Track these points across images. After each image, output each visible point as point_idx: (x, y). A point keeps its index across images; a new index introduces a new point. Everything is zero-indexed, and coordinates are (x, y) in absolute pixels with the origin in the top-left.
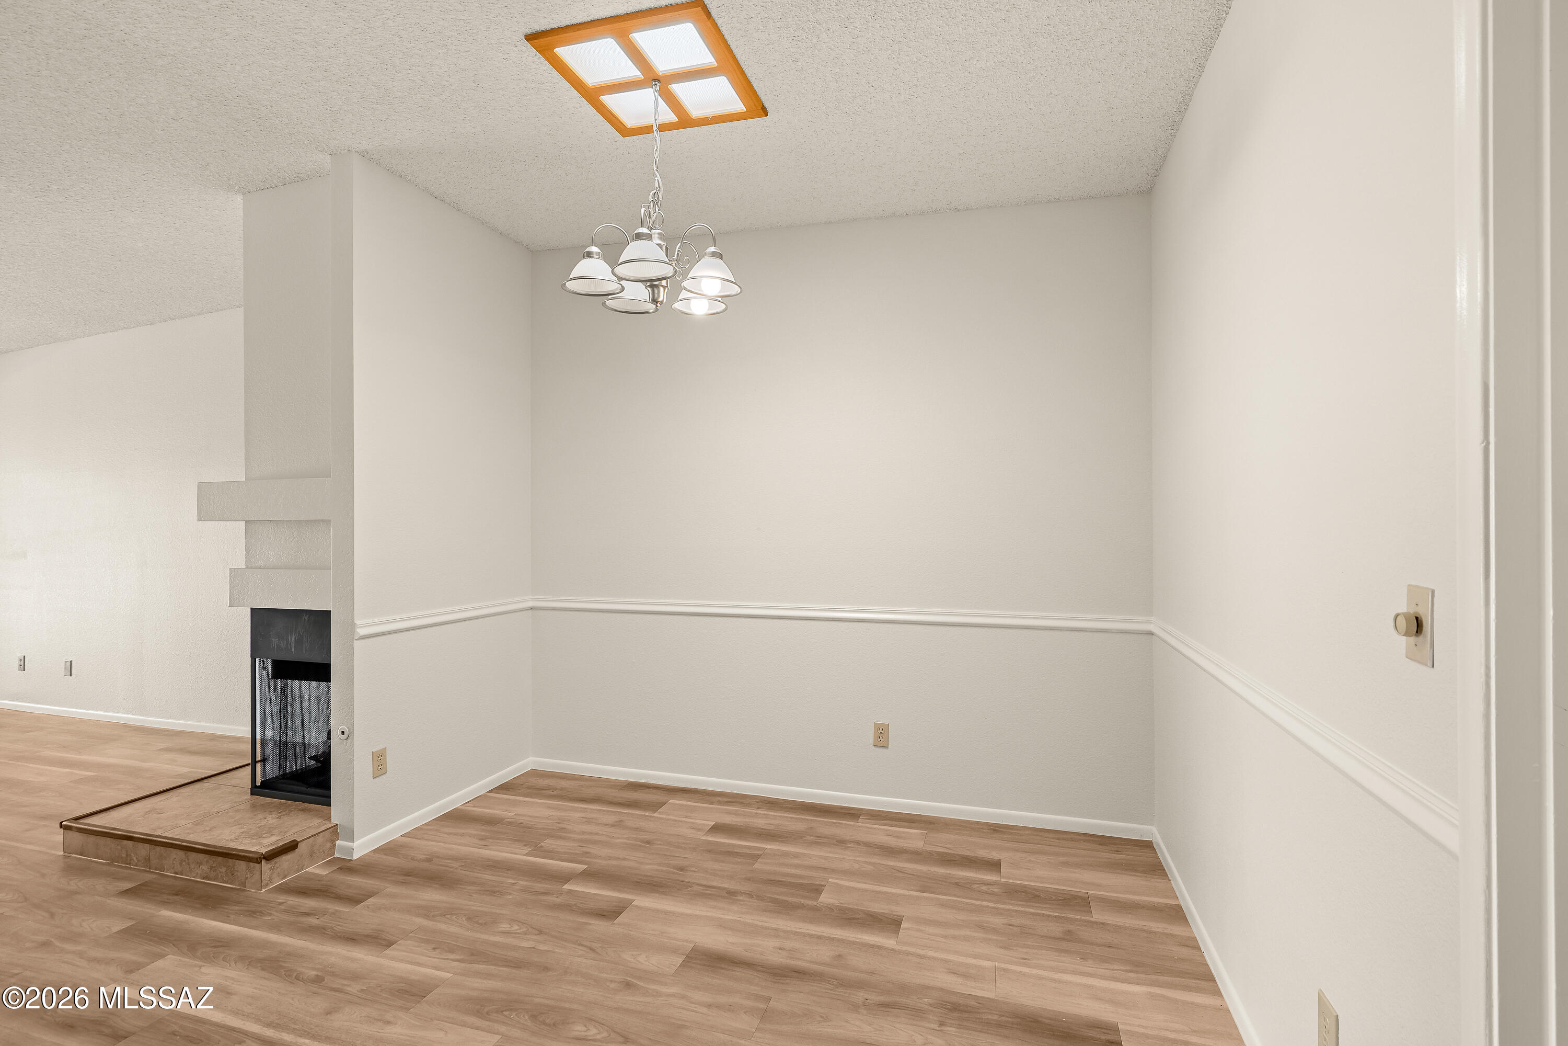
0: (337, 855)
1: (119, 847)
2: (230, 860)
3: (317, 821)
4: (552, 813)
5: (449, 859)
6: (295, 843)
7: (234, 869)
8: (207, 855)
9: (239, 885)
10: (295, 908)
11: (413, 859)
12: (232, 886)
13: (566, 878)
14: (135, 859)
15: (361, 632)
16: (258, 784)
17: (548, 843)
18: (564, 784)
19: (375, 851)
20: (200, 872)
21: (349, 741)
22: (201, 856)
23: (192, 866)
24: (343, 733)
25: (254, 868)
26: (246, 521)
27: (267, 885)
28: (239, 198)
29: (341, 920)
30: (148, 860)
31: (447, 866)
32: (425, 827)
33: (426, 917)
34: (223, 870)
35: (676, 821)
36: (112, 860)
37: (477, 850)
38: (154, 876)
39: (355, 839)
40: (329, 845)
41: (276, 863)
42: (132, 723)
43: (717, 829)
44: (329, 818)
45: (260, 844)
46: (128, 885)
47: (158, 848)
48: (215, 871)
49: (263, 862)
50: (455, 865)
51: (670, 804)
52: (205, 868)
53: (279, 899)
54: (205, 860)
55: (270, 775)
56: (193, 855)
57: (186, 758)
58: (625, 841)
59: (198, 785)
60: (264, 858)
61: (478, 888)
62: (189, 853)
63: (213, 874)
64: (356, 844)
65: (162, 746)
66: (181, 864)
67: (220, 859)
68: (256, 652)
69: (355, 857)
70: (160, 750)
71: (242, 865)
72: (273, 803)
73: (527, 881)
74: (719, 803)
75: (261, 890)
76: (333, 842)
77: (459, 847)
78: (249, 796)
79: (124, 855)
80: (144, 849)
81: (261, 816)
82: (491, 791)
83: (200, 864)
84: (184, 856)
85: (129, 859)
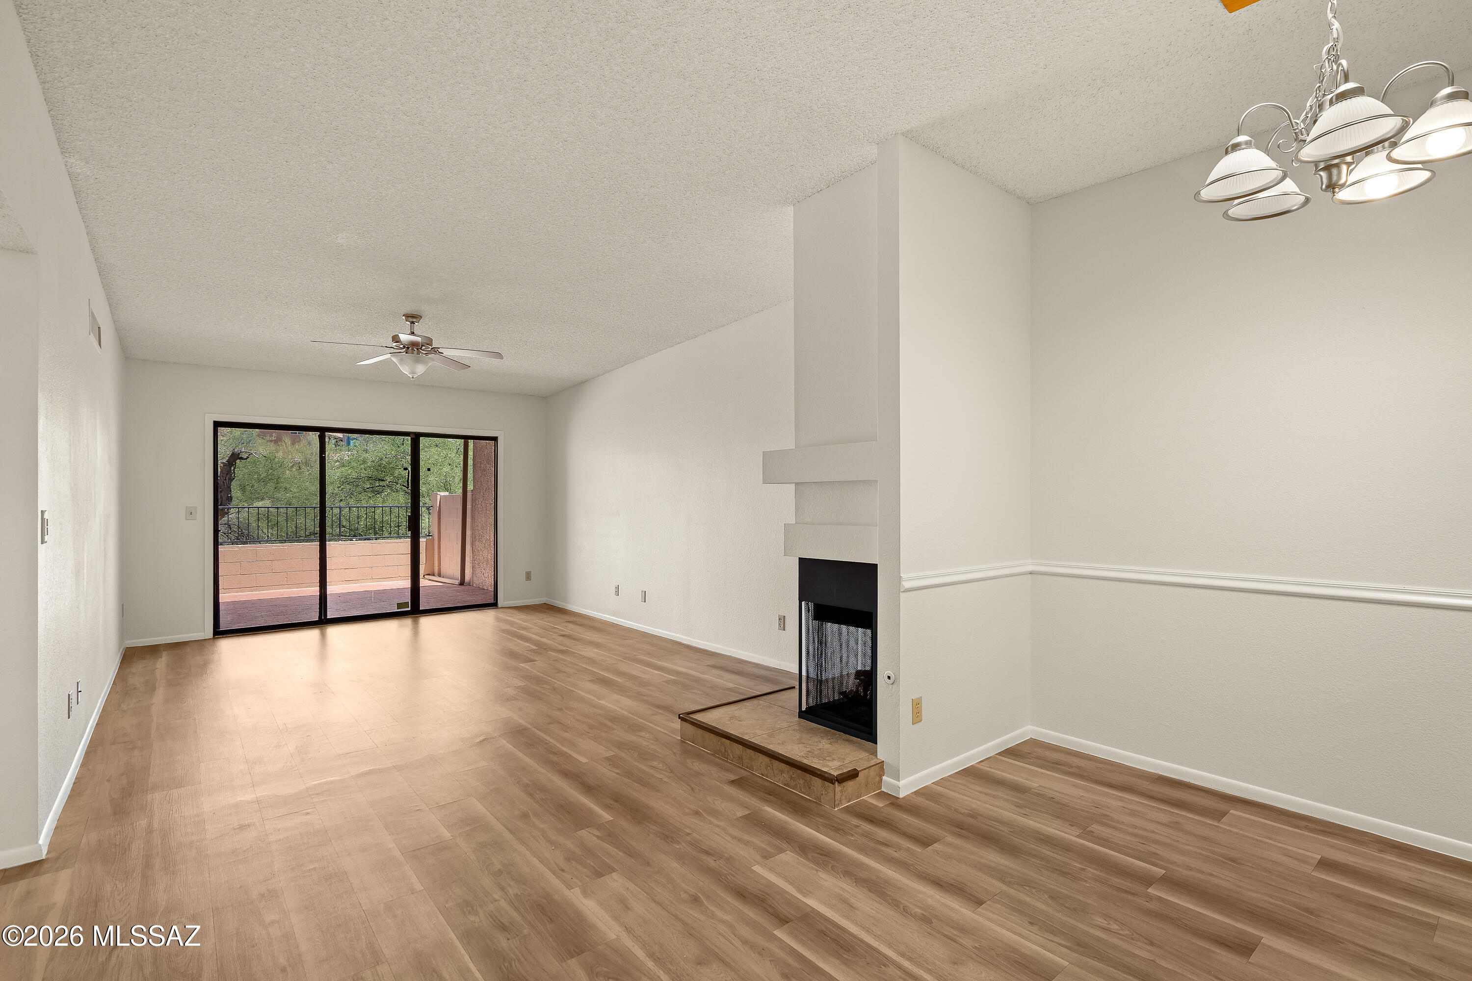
0: (883, 789)
1: (720, 743)
2: (808, 775)
3: (864, 755)
4: (1082, 793)
5: (997, 822)
6: (855, 772)
7: (811, 783)
8: (788, 766)
9: (815, 799)
10: (870, 834)
11: (956, 810)
12: (809, 798)
13: (1148, 881)
14: (731, 756)
15: (906, 585)
16: (804, 709)
17: (1095, 828)
18: (1076, 761)
19: (916, 793)
20: (782, 779)
21: (894, 686)
22: (783, 766)
23: (776, 772)
24: (889, 677)
25: (829, 787)
26: (796, 484)
27: (839, 804)
28: (790, 210)
29: (917, 859)
30: (740, 758)
31: (994, 828)
32: (951, 779)
33: (1001, 880)
34: (802, 782)
35: (1257, 840)
36: (715, 753)
37: (1019, 818)
38: (748, 774)
39: (900, 779)
40: (877, 779)
41: (844, 786)
42: (683, 642)
43: (1325, 864)
44: (874, 753)
45: (828, 766)
46: (734, 777)
47: (749, 751)
48: (795, 781)
49: (836, 783)
50: (1005, 829)
51: (1231, 813)
52: (786, 776)
53: (852, 821)
54: (786, 769)
55: (811, 704)
56: (776, 764)
57: (727, 676)
58: (1198, 850)
59: (755, 701)
60: (837, 780)
61: (1043, 863)
62: (774, 761)
63: (792, 783)
64: (902, 783)
65: (710, 663)
66: (766, 768)
67: (799, 772)
68: (803, 596)
69: (901, 796)
70: (708, 666)
71: (817, 782)
72: (819, 729)
73: (1096, 869)
74: (1307, 828)
75: (835, 809)
76: (881, 776)
77: (1001, 811)
78: (797, 719)
79: (723, 751)
80: (738, 749)
81: (816, 739)
82: (1000, 754)
83: (782, 772)
84: (769, 762)
85: (726, 754)
